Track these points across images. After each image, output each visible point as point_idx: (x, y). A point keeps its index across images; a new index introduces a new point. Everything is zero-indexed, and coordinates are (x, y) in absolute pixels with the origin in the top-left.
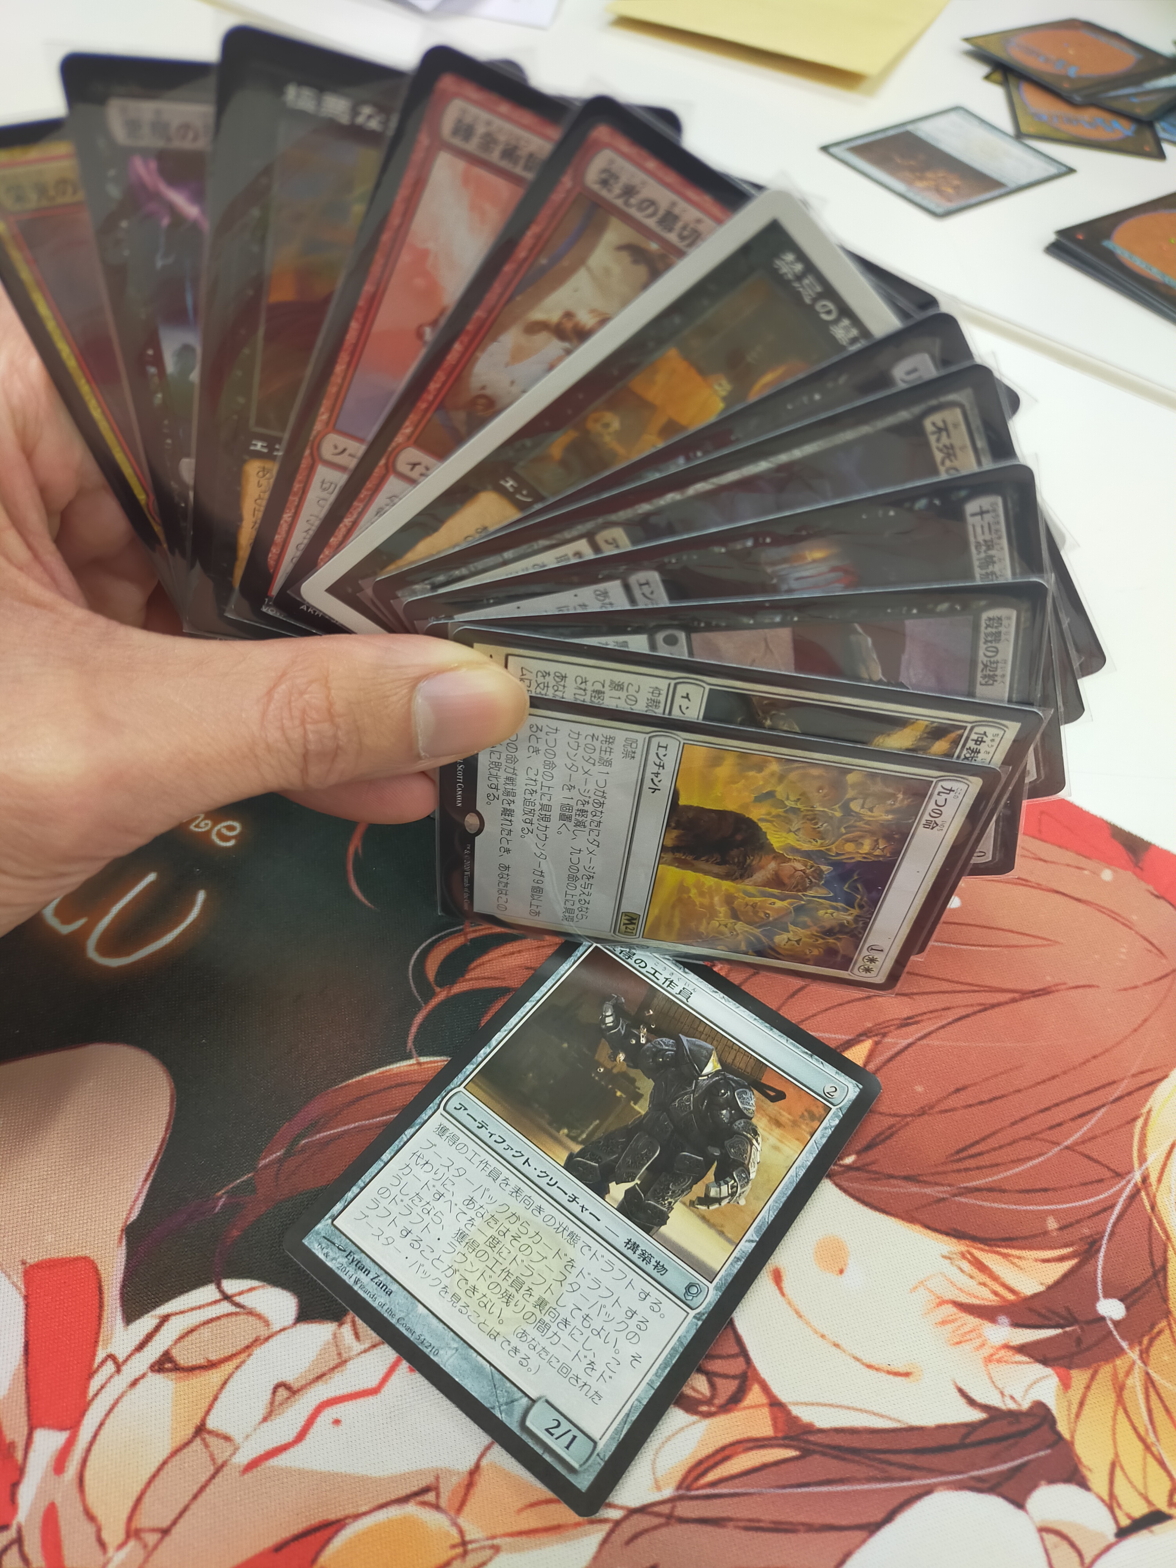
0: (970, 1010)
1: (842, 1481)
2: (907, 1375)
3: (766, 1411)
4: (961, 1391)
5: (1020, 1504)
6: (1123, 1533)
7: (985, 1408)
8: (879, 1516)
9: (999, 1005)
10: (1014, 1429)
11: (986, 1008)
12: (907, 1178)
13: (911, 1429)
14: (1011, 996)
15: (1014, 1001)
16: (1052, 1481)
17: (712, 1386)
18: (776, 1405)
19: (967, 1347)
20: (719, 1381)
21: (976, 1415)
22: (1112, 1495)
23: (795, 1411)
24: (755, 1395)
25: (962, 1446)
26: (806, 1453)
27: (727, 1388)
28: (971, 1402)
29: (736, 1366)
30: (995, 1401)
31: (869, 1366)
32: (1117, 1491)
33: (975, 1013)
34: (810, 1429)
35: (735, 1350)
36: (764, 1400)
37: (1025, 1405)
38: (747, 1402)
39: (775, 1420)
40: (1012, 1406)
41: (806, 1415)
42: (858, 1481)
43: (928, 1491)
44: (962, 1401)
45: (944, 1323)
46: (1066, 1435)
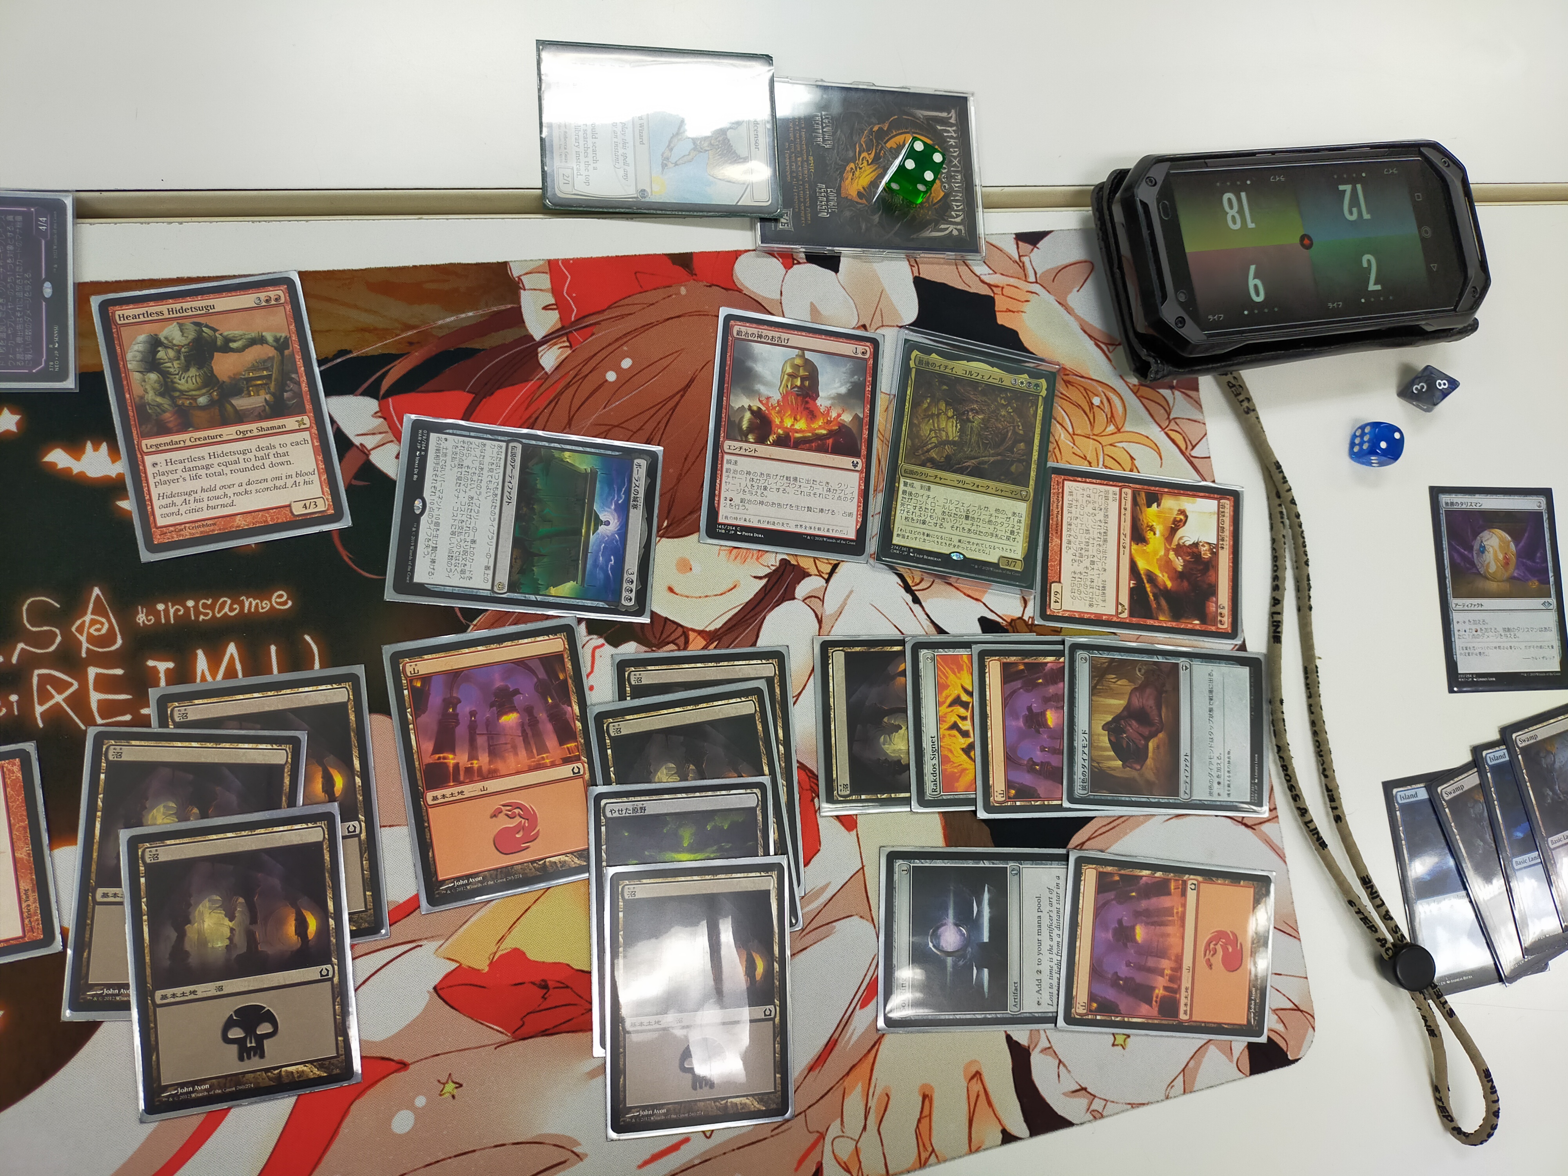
0: (668, 416)
1: (737, 638)
2: (735, 587)
3: (699, 637)
4: (755, 577)
5: (793, 598)
6: (827, 581)
7: (765, 576)
8: (754, 639)
9: (677, 404)
10: (780, 573)
11: (674, 409)
12: (690, 514)
13: (747, 603)
14: (679, 395)
15: (682, 396)
16: (799, 583)
17: (675, 644)
18: (700, 633)
19: (748, 560)
20: (677, 641)
21: (764, 581)
22: (819, 571)
23: (708, 629)
24: (692, 635)
25: (766, 595)
26: (720, 640)
27: (681, 641)
28: (760, 578)
29: (679, 631)
30: (768, 571)
31: (721, 594)
32: (819, 568)
33: (671, 415)
34: (716, 630)
35: (675, 626)
36: (696, 634)
37: (778, 564)
38: (691, 640)
39: (703, 637)
40: (773, 568)
41: (711, 628)
42: (741, 633)
43: (764, 618)
44: (757, 580)
45: (736, 558)
46: (796, 563)
